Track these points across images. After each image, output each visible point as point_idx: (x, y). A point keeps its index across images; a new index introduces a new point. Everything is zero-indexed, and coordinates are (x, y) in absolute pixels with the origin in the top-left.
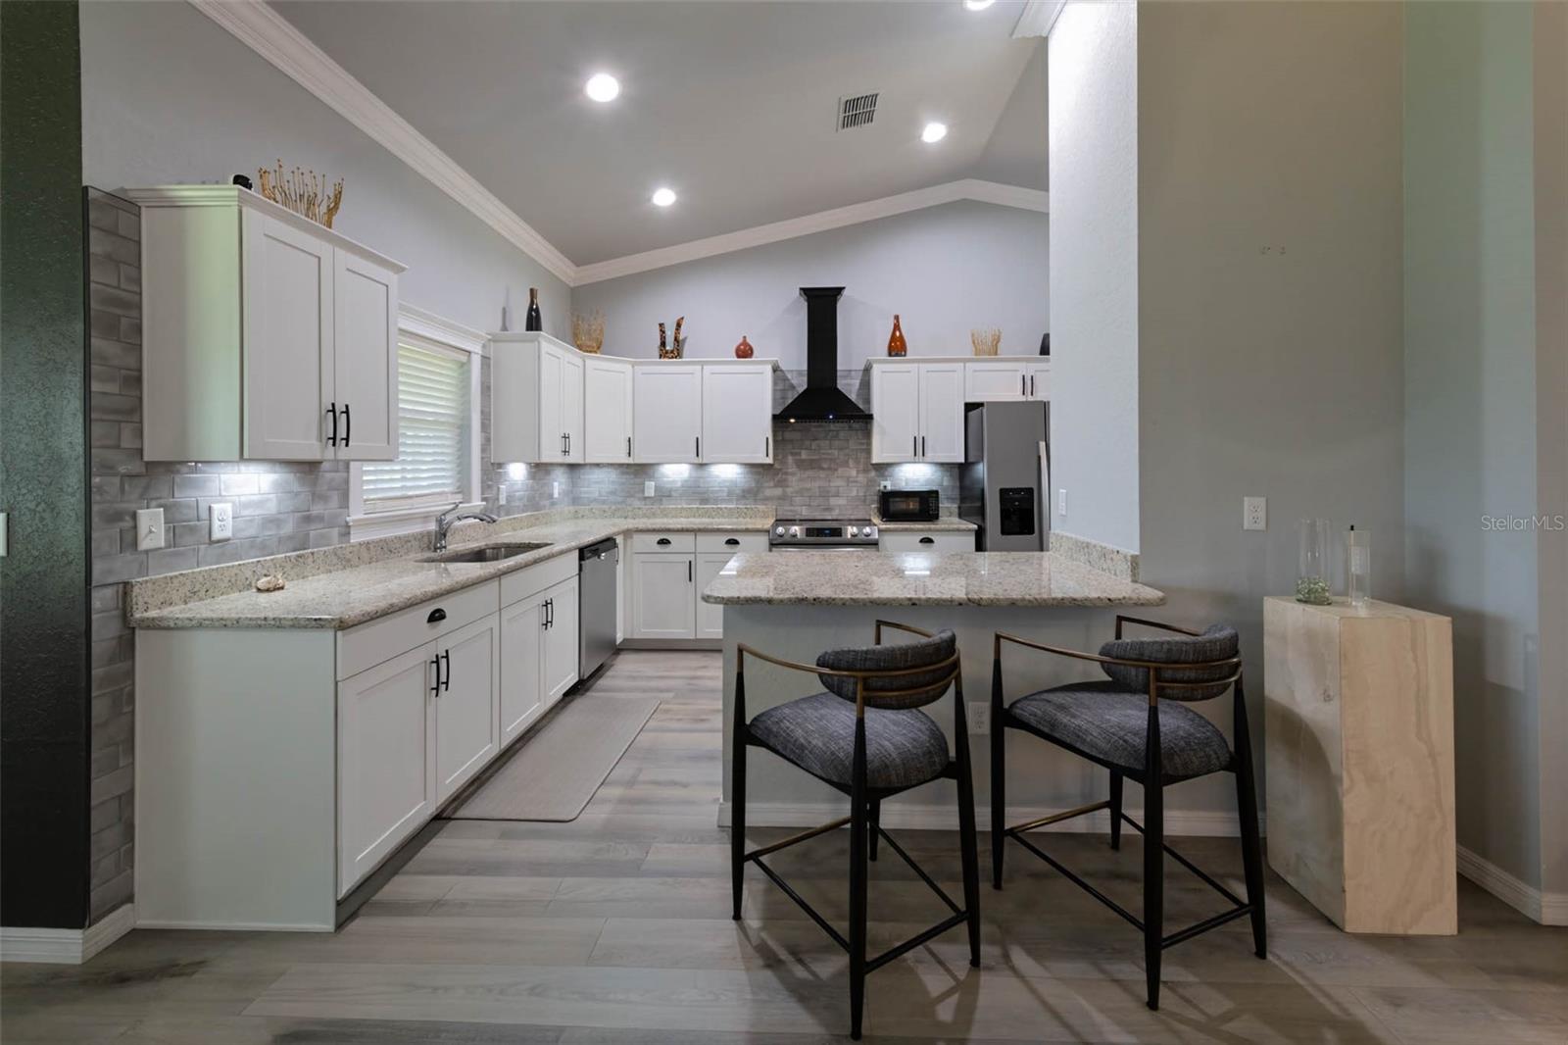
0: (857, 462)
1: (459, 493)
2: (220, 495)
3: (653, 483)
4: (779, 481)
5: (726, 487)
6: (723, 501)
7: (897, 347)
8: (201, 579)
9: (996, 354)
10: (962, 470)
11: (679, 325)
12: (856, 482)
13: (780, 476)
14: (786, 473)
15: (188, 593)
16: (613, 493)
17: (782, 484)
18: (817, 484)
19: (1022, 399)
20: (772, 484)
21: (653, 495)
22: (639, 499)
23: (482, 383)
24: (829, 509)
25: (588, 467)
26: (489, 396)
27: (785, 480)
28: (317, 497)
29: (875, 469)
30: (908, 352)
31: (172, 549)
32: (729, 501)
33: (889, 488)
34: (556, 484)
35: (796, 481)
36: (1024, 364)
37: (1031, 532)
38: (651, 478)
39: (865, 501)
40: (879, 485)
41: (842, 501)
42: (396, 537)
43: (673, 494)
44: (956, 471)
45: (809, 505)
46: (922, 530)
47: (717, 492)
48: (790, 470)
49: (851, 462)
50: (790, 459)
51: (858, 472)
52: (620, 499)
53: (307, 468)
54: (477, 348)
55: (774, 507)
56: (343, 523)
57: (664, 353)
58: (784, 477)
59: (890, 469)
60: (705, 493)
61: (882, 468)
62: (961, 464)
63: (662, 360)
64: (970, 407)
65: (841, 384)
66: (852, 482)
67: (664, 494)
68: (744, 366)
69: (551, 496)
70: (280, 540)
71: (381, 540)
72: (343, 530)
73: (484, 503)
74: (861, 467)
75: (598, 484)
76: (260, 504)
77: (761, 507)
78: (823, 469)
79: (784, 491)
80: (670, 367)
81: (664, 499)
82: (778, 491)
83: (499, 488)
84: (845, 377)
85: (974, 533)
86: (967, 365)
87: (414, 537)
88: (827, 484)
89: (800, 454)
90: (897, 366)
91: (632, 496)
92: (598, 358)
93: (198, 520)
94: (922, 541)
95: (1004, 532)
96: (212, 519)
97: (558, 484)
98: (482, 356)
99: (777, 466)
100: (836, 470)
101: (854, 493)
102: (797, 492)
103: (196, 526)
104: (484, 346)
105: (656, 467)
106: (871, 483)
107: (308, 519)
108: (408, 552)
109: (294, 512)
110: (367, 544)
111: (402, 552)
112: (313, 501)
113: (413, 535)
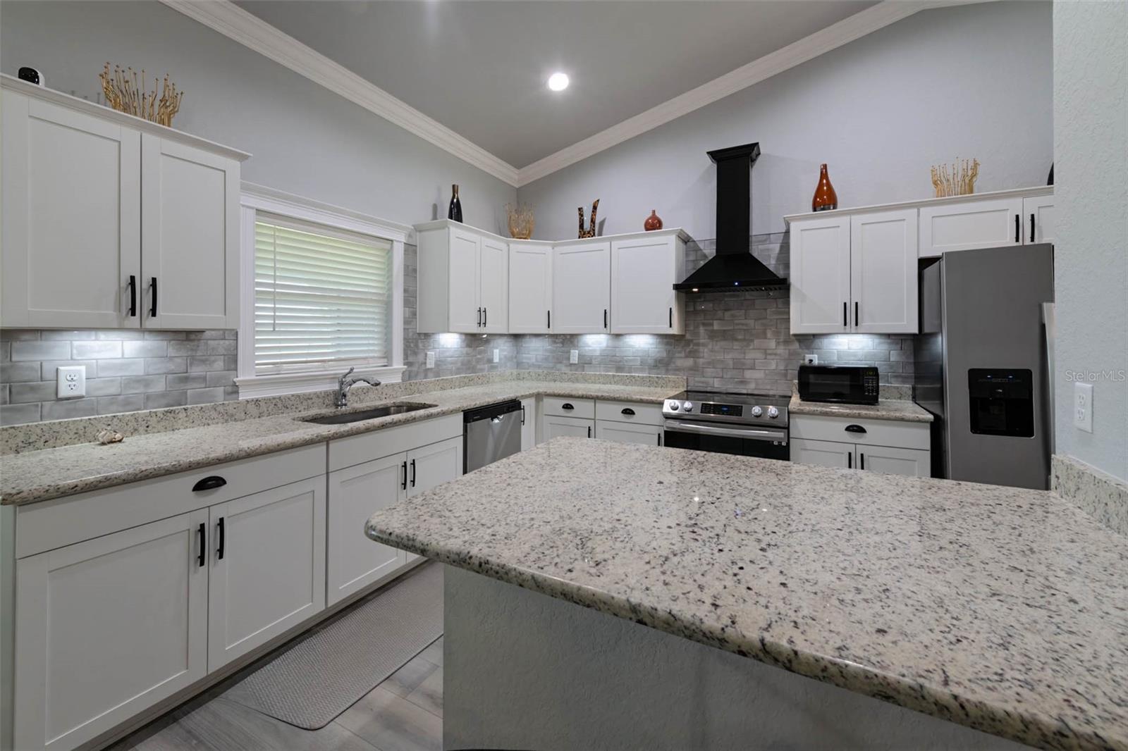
0: (777, 333)
1: (384, 358)
2: (72, 359)
3: (577, 351)
4: (690, 352)
5: (640, 356)
6: (636, 370)
7: (825, 199)
8: (39, 431)
9: (971, 191)
10: (916, 343)
11: (595, 208)
12: (776, 354)
13: (691, 346)
14: (698, 345)
15: (20, 444)
16: (546, 359)
17: (693, 354)
18: (730, 356)
19: (1015, 244)
20: (683, 355)
21: (577, 362)
22: (566, 366)
23: (406, 267)
24: (743, 382)
25: (528, 337)
26: (416, 277)
27: (697, 351)
28: (193, 360)
29: (800, 341)
30: (839, 205)
31: (8, 405)
32: (642, 370)
33: (816, 362)
34: (496, 352)
35: (709, 351)
36: (1019, 200)
37: (1029, 433)
38: (576, 347)
39: (786, 375)
40: (804, 360)
41: (758, 375)
42: (293, 395)
43: (594, 362)
44: (908, 345)
45: (722, 377)
46: (848, 416)
47: (631, 360)
48: (702, 341)
49: (769, 334)
50: (702, 330)
51: (778, 343)
52: (551, 365)
53: (183, 336)
54: (400, 238)
55: (685, 377)
56: (231, 383)
57: (583, 233)
58: (695, 348)
59: (817, 341)
60: (620, 361)
61: (808, 340)
62: (914, 335)
63: (581, 239)
64: (924, 263)
65: (756, 251)
66: (770, 354)
67: (585, 362)
68: (655, 238)
69: (490, 361)
70: (148, 398)
71: (274, 398)
72: (229, 389)
73: (406, 367)
74: (782, 338)
75: (536, 350)
76: (123, 366)
77: (672, 377)
78: (737, 340)
79: (695, 362)
80: (589, 245)
81: (586, 365)
82: (689, 362)
83: (426, 354)
84: (763, 242)
85: (929, 425)
86: (922, 210)
87: (317, 395)
88: (742, 356)
89: (712, 325)
90: (826, 220)
91: (561, 363)
92: (529, 243)
93: (42, 381)
94: (848, 429)
95: (977, 427)
96: (59, 379)
97: (499, 351)
98: (405, 243)
99: (688, 337)
100: (752, 341)
101: (773, 367)
102: (709, 363)
103: (40, 385)
104: (410, 236)
105: (579, 337)
106: (792, 354)
107: (186, 380)
108: (308, 408)
109: (167, 373)
110: (257, 402)
111: (301, 408)
112: (191, 364)
113: (315, 393)
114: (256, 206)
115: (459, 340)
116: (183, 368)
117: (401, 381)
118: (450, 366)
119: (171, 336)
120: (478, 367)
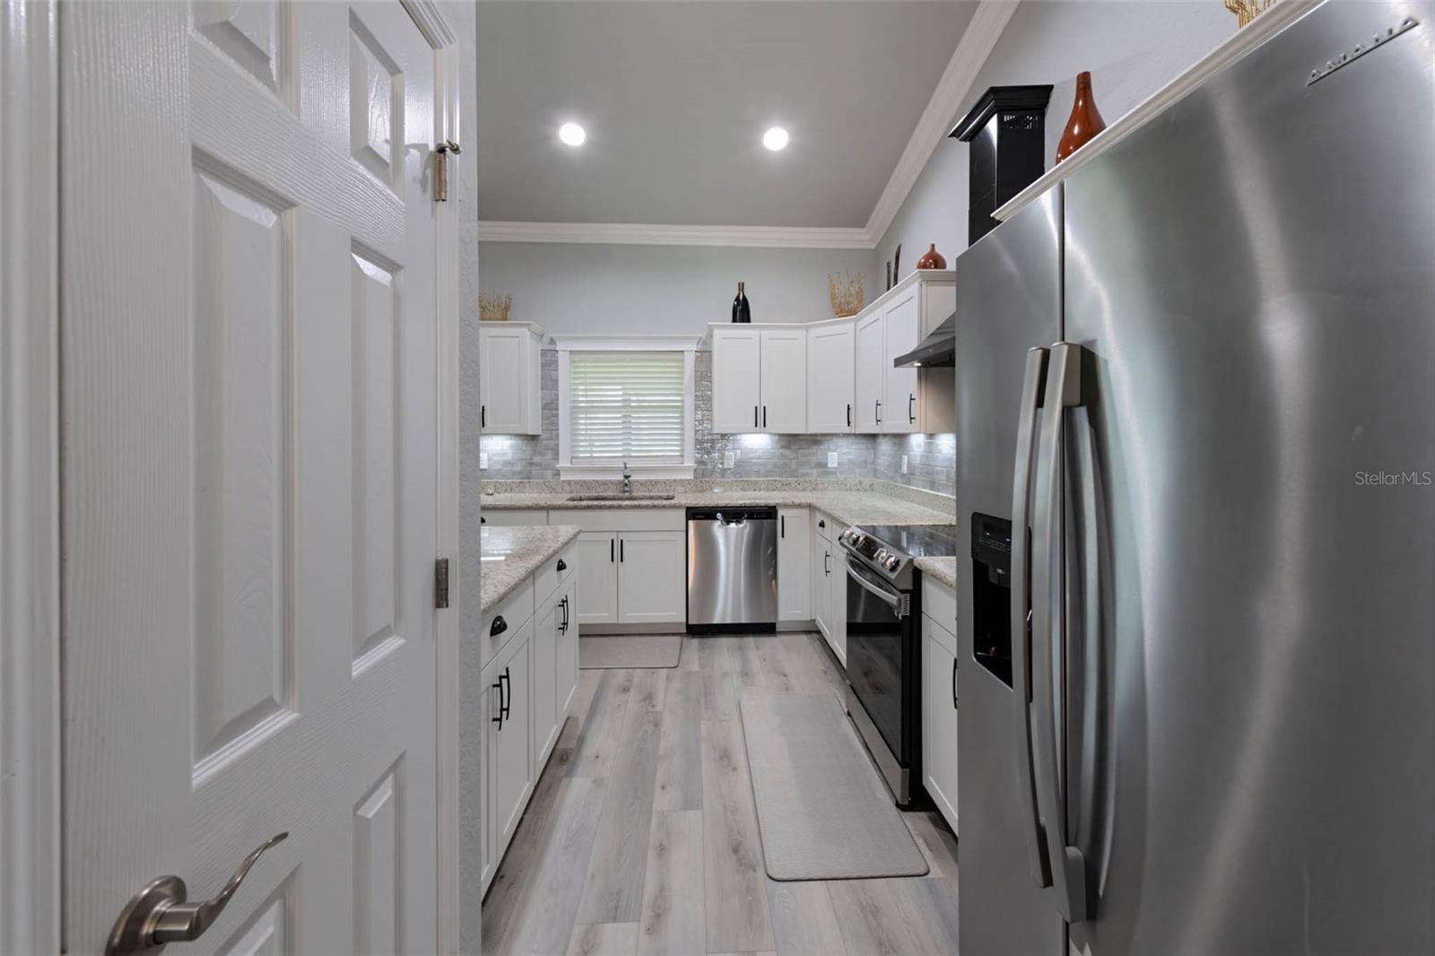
3: (907, 457)
28: (535, 453)
34: (834, 454)
38: (905, 452)
53: (531, 438)
54: (691, 348)
56: (555, 468)
70: (514, 473)
71: (581, 481)
72: (555, 472)
73: (698, 464)
76: (503, 454)
83: (724, 454)
87: (612, 482)
97: (839, 454)
98: (696, 352)
104: (704, 343)
105: (907, 438)
107: (531, 464)
108: (605, 491)
109: (522, 460)
110: (569, 482)
111: (600, 490)
112: (534, 455)
113: (610, 481)
114: (569, 349)
115: (769, 441)
116: (528, 458)
117: (692, 478)
118: (756, 468)
119: (522, 438)
120: (801, 471)
